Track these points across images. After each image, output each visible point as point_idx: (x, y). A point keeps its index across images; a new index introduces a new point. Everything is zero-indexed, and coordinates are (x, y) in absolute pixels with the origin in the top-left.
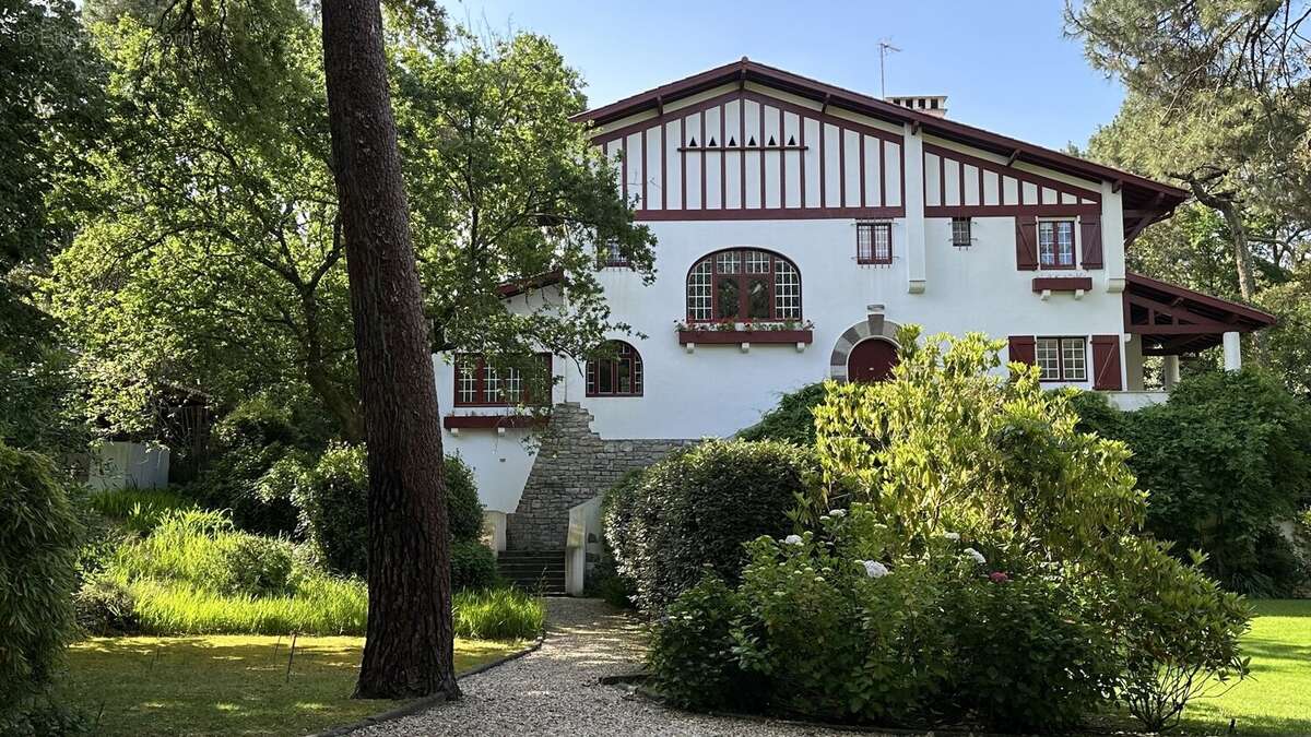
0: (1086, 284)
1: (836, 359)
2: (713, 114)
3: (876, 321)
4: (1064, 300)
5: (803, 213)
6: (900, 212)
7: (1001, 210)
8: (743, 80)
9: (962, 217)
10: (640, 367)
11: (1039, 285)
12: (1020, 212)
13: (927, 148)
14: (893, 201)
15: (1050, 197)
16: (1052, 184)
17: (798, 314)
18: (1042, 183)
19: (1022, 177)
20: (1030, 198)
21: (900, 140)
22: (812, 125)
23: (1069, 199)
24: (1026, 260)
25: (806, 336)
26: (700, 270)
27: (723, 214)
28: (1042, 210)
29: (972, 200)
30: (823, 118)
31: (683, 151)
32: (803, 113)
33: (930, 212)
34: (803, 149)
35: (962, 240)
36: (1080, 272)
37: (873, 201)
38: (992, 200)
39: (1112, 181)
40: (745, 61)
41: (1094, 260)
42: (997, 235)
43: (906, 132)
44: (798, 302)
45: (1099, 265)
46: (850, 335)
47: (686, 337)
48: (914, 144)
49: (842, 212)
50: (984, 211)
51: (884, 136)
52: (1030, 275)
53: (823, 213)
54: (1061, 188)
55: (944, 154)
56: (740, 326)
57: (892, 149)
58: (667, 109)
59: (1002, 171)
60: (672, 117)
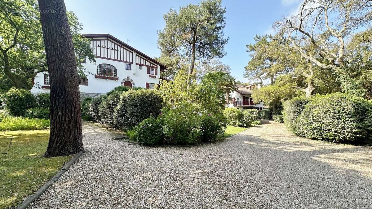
0: (156, 77)
1: (122, 83)
2: (102, 42)
3: (128, 78)
4: (153, 78)
5: (117, 60)
6: (132, 63)
7: (145, 65)
8: (108, 37)
9: (141, 65)
10: (87, 81)
11: (150, 76)
12: (148, 66)
13: (136, 55)
14: (131, 61)
15: (152, 65)
16: (152, 63)
17: (116, 75)
18: (151, 63)
19: (148, 62)
20: (149, 65)
21: (132, 53)
22: (119, 48)
23: (154, 66)
24: (149, 73)
25: (118, 79)
26: (99, 66)
27: (104, 58)
28: (151, 66)
29: (142, 63)
30: (121, 47)
31: (97, 46)
32: (118, 45)
33: (136, 64)
34: (118, 51)
35: (140, 69)
36: (155, 75)
37: (128, 61)
38: (144, 64)
39: (159, 64)
40: (109, 34)
41: (156, 74)
42: (145, 69)
43: (133, 52)
44: (116, 74)
45: (157, 75)
46: (124, 80)
47: (96, 77)
48: (134, 54)
49: (123, 61)
50: (143, 65)
51: (130, 52)
52: (149, 75)
53: (120, 61)
54: (153, 64)
55: (139, 56)
56: (106, 76)
57: (131, 54)
58: (94, 39)
59: (146, 60)
60: (95, 40)
